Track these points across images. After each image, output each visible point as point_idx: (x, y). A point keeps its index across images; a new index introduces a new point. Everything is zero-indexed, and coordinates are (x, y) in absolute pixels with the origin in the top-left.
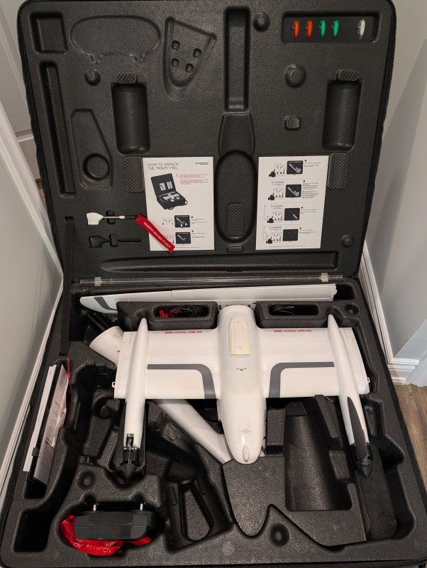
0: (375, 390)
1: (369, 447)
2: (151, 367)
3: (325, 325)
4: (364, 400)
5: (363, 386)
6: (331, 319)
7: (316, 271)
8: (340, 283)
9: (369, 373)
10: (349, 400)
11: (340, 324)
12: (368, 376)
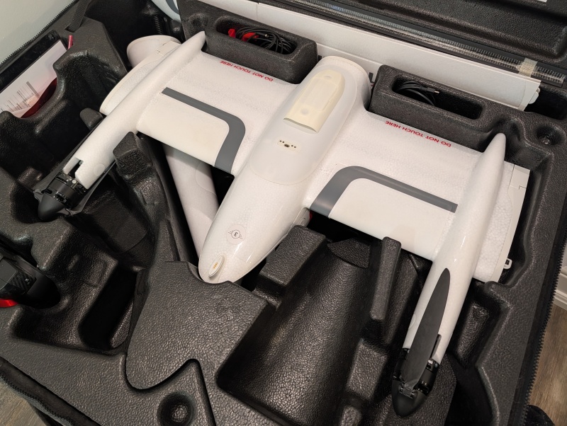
0: (509, 283)
1: (435, 370)
2: (168, 92)
3: (482, 147)
4: (476, 290)
5: (492, 267)
6: (499, 143)
7: (516, 50)
8: (552, 89)
9: (517, 252)
10: (446, 275)
11: (511, 155)
12: (510, 256)
